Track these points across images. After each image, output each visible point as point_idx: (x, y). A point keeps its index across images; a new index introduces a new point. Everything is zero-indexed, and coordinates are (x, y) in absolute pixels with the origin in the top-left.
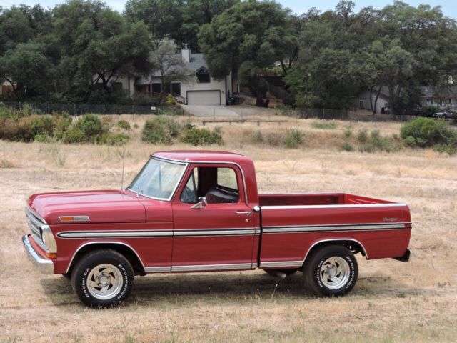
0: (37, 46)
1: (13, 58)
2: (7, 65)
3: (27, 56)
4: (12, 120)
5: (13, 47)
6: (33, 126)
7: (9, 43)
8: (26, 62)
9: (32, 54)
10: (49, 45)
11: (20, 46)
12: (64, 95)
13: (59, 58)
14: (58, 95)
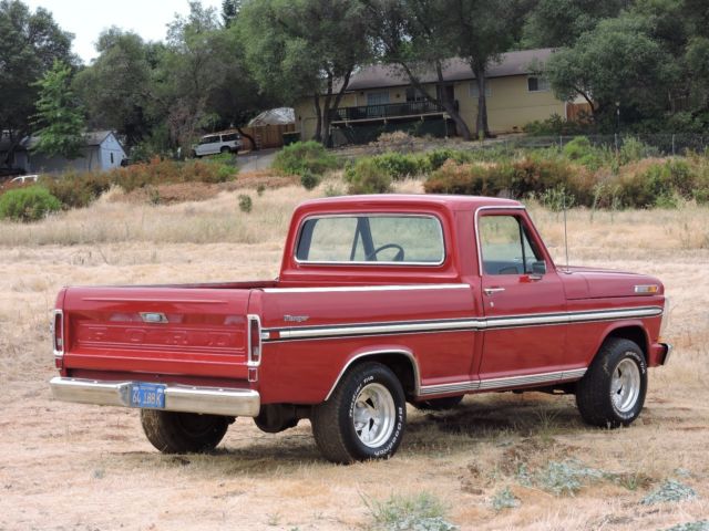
0: (638, 21)
1: (592, 49)
2: (582, 64)
3: (621, 43)
4: (609, 170)
5: (591, 28)
6: (652, 180)
7: (582, 20)
8: (619, 55)
9: (630, 38)
10: (662, 17)
11: (605, 23)
12: (695, 115)
13: (684, 42)
14: (683, 117)
